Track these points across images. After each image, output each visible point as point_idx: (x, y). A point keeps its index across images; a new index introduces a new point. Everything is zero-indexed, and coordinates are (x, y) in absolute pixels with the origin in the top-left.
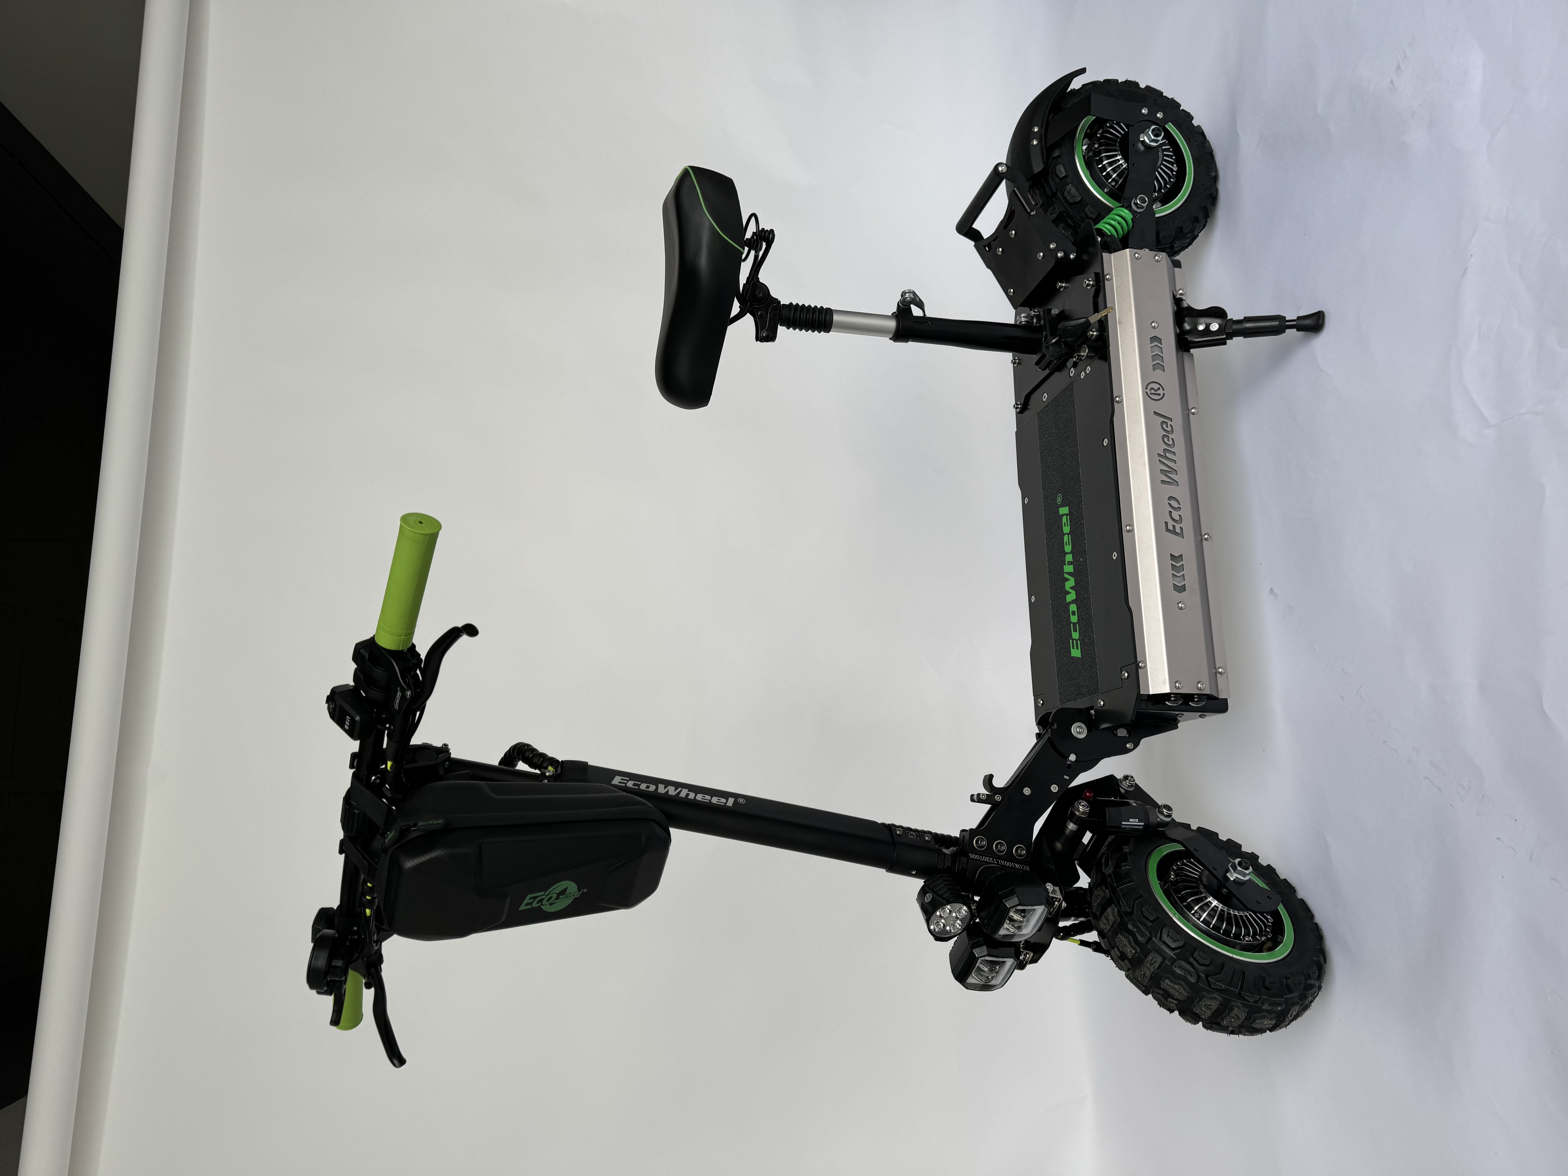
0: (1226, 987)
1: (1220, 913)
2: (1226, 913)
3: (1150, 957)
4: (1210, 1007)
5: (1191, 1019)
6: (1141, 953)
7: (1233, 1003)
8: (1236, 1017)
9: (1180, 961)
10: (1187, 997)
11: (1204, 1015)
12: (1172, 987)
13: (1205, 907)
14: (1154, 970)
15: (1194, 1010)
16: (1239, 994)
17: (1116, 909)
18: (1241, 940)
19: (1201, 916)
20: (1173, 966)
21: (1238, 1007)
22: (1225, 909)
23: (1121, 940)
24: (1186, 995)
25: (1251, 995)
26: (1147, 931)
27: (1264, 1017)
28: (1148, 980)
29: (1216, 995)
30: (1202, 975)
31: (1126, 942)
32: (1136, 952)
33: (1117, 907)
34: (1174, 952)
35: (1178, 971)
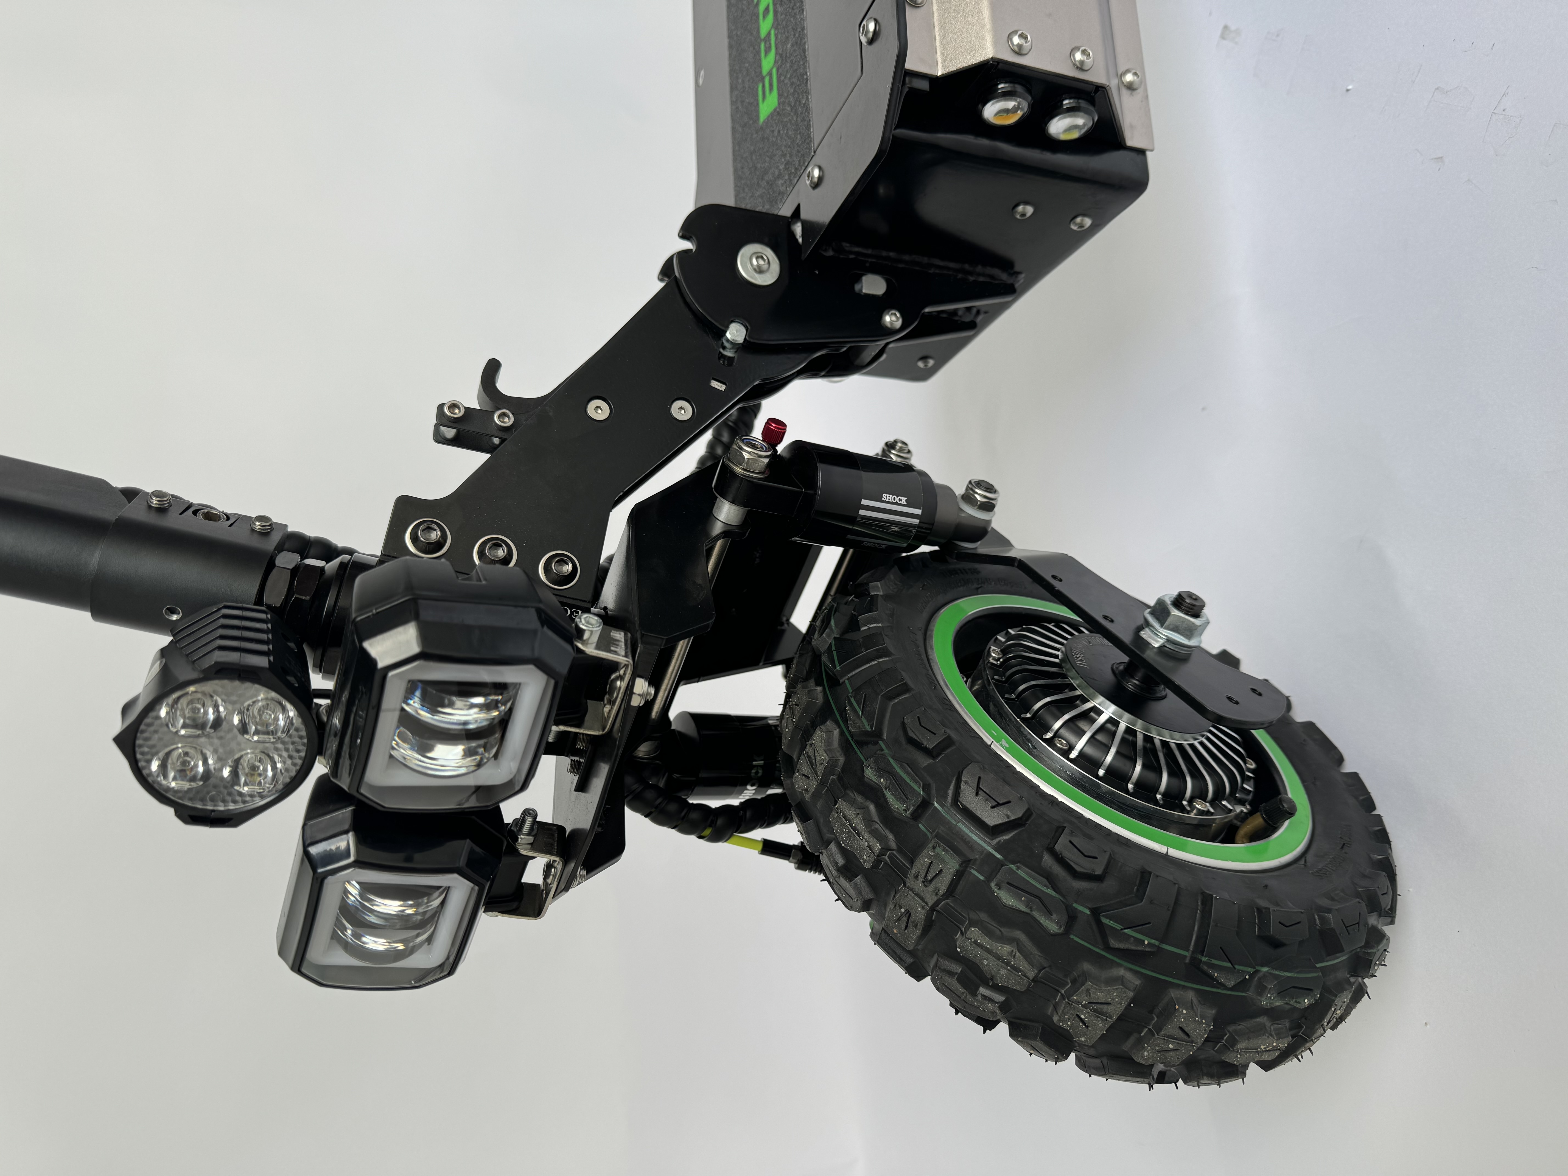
0: (1157, 943)
1: (1123, 740)
2: (1140, 737)
3: (923, 860)
4: (1105, 1007)
5: (1045, 1048)
6: (899, 850)
7: (1174, 993)
8: (1182, 1035)
9: (1013, 867)
10: (1034, 980)
11: (1085, 1034)
12: (989, 951)
13: (1082, 725)
14: (935, 899)
15: (1055, 1018)
16: (1195, 964)
17: (836, 732)
18: (1183, 809)
19: (1071, 748)
20: (993, 885)
21: (1191, 1007)
22: (1139, 726)
23: (844, 816)
24: (1031, 974)
25: (1229, 965)
26: (916, 782)
27: (1260, 1031)
28: (918, 932)
29: (1122, 972)
30: (1080, 908)
31: (858, 822)
32: (885, 849)
33: (839, 726)
34: (994, 842)
35: (1008, 899)
